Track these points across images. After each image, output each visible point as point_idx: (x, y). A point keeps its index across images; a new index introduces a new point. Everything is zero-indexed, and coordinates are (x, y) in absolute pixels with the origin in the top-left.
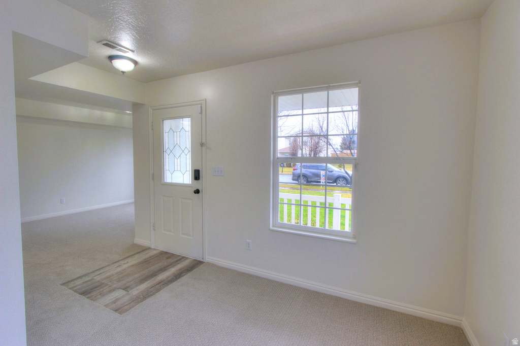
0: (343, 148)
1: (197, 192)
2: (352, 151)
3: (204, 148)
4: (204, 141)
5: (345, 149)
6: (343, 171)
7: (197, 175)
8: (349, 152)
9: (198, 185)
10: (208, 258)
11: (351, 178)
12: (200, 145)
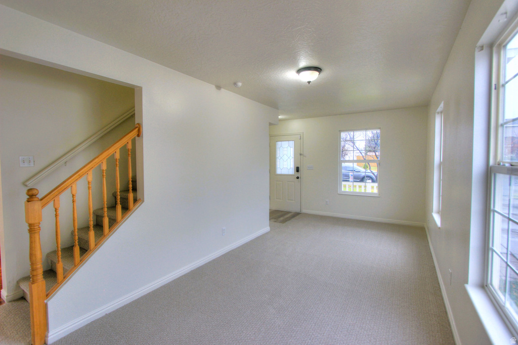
0: (367, 151)
1: (298, 178)
2: (377, 154)
3: (302, 156)
4: (302, 153)
5: (370, 151)
6: (369, 171)
7: (298, 170)
8: (374, 154)
9: (298, 174)
10: (304, 211)
11: (376, 177)
12: (300, 155)
